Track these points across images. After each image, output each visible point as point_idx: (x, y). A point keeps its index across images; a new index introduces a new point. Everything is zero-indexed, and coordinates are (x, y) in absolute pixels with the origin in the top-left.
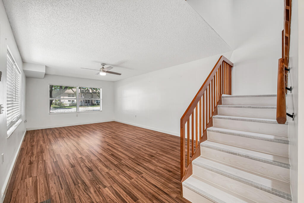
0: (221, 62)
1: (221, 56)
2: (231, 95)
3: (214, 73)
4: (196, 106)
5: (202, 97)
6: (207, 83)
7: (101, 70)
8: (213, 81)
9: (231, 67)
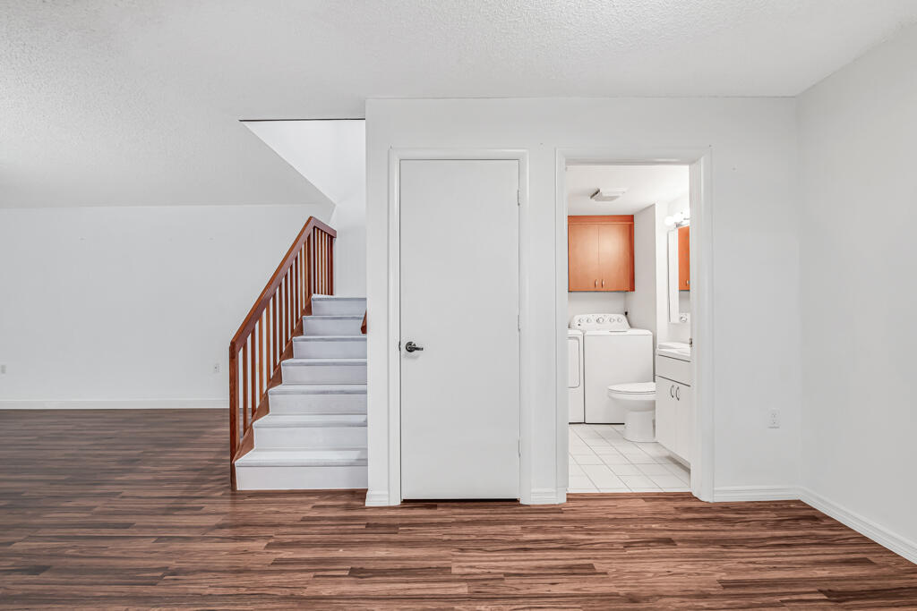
0: (310, 230)
1: (311, 217)
2: (332, 294)
3: (296, 252)
4: (259, 318)
5: (271, 300)
6: (282, 272)
8: (294, 269)
9: (331, 238)
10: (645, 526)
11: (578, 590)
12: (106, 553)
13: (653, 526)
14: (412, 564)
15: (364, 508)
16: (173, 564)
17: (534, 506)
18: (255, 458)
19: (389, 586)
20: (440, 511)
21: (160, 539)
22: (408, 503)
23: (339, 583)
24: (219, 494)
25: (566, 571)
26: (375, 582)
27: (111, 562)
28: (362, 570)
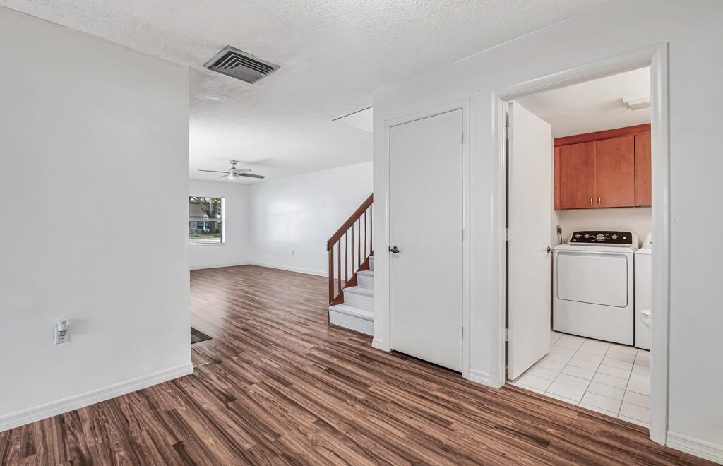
7: (231, 172)
10: (540, 426)
11: (421, 427)
12: (266, 332)
13: (549, 430)
14: (356, 377)
15: (370, 347)
16: (278, 342)
17: (470, 381)
18: (344, 309)
19: (334, 380)
20: (406, 363)
21: (285, 332)
22: (395, 353)
23: (319, 371)
24: (321, 322)
25: (429, 417)
26: (330, 376)
27: (264, 334)
28: (333, 370)
